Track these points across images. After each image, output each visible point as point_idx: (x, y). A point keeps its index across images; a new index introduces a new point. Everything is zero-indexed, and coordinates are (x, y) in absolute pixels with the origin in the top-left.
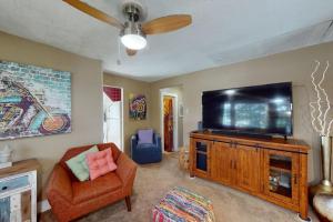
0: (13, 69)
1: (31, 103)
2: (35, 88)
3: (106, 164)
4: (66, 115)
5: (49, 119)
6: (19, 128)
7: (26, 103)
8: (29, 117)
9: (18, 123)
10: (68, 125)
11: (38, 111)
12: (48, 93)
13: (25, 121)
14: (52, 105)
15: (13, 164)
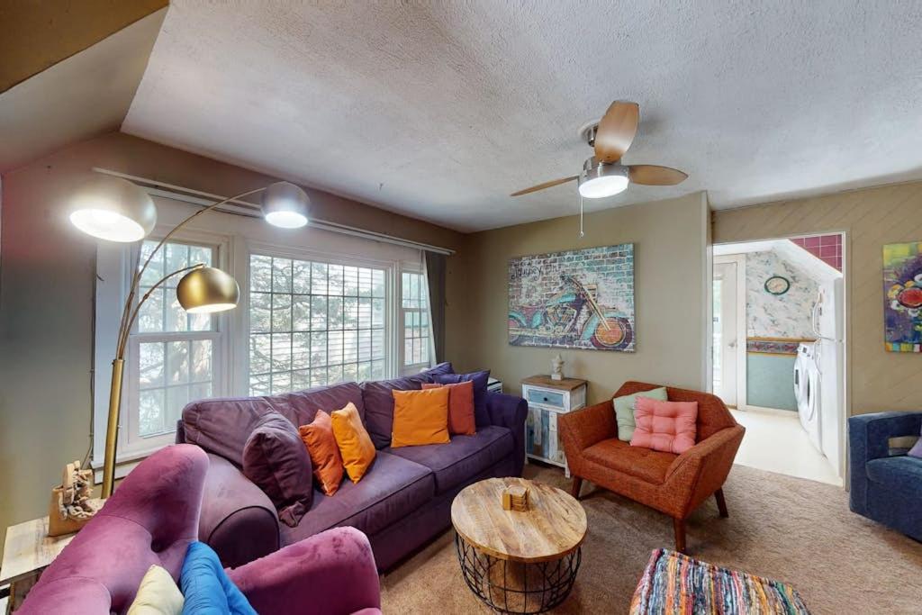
0: (569, 259)
1: (584, 301)
2: (588, 279)
3: (673, 433)
4: (625, 320)
5: (602, 325)
6: (573, 334)
7: (580, 302)
8: (582, 321)
9: (573, 329)
10: (628, 337)
11: (590, 314)
12: (602, 286)
13: (578, 326)
14: (607, 304)
15: (564, 379)
